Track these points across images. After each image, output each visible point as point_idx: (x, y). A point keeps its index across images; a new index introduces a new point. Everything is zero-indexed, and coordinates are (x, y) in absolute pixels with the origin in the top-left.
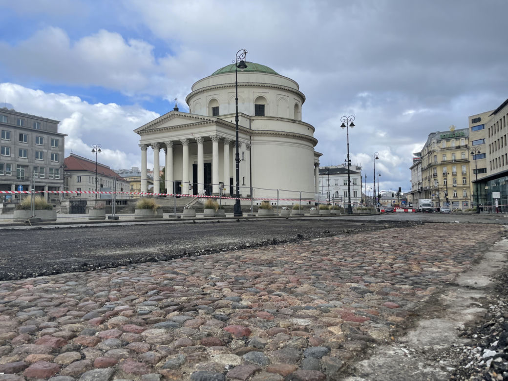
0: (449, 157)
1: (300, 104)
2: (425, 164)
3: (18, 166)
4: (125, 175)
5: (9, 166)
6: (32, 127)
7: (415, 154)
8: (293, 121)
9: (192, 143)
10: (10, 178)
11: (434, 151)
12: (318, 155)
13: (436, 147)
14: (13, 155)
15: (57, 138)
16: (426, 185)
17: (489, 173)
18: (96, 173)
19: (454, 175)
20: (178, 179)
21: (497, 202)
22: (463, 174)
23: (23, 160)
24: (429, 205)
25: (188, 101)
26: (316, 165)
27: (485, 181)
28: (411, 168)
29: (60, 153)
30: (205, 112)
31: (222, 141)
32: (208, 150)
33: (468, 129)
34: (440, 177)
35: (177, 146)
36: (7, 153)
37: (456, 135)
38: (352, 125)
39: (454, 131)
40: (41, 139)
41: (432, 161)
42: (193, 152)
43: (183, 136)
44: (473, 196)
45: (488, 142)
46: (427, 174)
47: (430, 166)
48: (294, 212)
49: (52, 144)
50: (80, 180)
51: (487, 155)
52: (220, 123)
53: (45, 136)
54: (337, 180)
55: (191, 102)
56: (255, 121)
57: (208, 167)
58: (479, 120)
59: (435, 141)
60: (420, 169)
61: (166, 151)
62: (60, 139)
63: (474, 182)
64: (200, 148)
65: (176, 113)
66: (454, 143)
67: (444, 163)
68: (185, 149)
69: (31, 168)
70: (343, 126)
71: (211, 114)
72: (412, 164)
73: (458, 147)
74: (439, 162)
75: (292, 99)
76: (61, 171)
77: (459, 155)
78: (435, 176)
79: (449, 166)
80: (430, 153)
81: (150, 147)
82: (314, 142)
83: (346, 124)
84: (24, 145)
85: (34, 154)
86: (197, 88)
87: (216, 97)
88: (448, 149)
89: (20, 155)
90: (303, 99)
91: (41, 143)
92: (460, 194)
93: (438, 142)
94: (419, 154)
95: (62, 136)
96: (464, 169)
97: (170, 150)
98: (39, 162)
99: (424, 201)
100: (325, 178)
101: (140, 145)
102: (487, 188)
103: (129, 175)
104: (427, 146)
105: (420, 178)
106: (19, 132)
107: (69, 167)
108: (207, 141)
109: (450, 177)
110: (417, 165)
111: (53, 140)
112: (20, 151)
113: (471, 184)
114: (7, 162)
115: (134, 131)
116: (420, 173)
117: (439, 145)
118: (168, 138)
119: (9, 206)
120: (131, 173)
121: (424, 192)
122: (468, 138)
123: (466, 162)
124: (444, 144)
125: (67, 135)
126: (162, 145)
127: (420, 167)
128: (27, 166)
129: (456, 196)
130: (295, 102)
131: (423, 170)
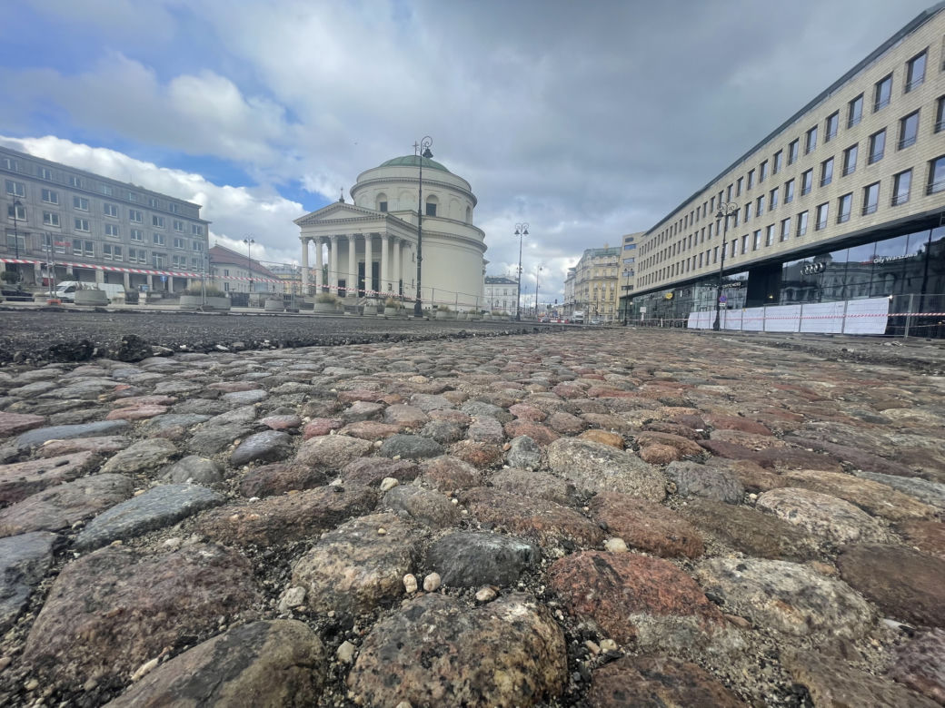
0: (600, 274)
1: (471, 207)
2: (579, 279)
3: (154, 254)
4: (275, 272)
5: (142, 254)
6: (169, 209)
7: (570, 269)
8: (465, 225)
9: (360, 240)
10: (143, 266)
11: (588, 267)
12: (485, 262)
13: (590, 263)
14: (146, 241)
15: (199, 225)
16: (578, 298)
17: (636, 290)
18: (250, 269)
19: (604, 290)
20: (343, 277)
21: (643, 316)
22: (611, 290)
23: (158, 246)
24: (581, 317)
25: (352, 193)
26: (484, 272)
27: (630, 298)
28: (566, 282)
29: (204, 242)
30: (372, 206)
31: (392, 240)
32: (377, 249)
33: (621, 248)
34: (591, 293)
35: (342, 242)
36: (139, 238)
37: (609, 253)
38: (526, 233)
39: (607, 249)
40: (181, 224)
41: (585, 276)
42: (360, 249)
43: (350, 230)
44: (618, 311)
45: (638, 260)
46: (579, 289)
47: (583, 281)
48: (469, 316)
49: (194, 232)
50: (227, 273)
51: (636, 273)
52: (391, 219)
53: (185, 222)
54: (497, 289)
55: (356, 195)
56: (426, 222)
57: (376, 267)
58: (632, 239)
59: (590, 257)
60: (573, 284)
61: (330, 248)
62: (203, 226)
63: (621, 298)
64: (368, 245)
65: (342, 204)
66: (606, 260)
67: (596, 279)
68: (352, 245)
69: (171, 257)
70: (517, 233)
71: (379, 209)
72: (566, 278)
73: (610, 265)
74: (592, 278)
75: (464, 201)
76: (206, 262)
77: (609, 272)
78: (587, 290)
79: (600, 282)
80: (584, 268)
81: (311, 241)
82: (484, 248)
83: (520, 231)
84: (159, 229)
85: (173, 241)
86: (362, 179)
87: (384, 191)
88: (600, 265)
89: (156, 241)
90: (474, 201)
91: (181, 229)
92: (607, 309)
93: (593, 258)
94: (574, 269)
95: (206, 223)
96: (613, 286)
97: (334, 245)
98: (179, 251)
99: (577, 313)
100: (490, 286)
101: (300, 238)
102: (631, 303)
103: (280, 272)
104: (582, 261)
105: (573, 292)
106: (151, 214)
107: (216, 259)
108: (376, 239)
109: (600, 292)
110: (571, 279)
111: (194, 227)
112: (156, 237)
113: (618, 300)
114: (141, 248)
115: (294, 221)
116: (573, 288)
117: (594, 261)
118: (332, 231)
119: (153, 296)
120: (283, 269)
121: (578, 305)
122: (619, 256)
123: (615, 279)
124: (597, 261)
125: (210, 223)
126: (325, 240)
127: (573, 281)
128: (165, 255)
129: (603, 310)
130: (467, 204)
131: (576, 285)
